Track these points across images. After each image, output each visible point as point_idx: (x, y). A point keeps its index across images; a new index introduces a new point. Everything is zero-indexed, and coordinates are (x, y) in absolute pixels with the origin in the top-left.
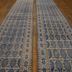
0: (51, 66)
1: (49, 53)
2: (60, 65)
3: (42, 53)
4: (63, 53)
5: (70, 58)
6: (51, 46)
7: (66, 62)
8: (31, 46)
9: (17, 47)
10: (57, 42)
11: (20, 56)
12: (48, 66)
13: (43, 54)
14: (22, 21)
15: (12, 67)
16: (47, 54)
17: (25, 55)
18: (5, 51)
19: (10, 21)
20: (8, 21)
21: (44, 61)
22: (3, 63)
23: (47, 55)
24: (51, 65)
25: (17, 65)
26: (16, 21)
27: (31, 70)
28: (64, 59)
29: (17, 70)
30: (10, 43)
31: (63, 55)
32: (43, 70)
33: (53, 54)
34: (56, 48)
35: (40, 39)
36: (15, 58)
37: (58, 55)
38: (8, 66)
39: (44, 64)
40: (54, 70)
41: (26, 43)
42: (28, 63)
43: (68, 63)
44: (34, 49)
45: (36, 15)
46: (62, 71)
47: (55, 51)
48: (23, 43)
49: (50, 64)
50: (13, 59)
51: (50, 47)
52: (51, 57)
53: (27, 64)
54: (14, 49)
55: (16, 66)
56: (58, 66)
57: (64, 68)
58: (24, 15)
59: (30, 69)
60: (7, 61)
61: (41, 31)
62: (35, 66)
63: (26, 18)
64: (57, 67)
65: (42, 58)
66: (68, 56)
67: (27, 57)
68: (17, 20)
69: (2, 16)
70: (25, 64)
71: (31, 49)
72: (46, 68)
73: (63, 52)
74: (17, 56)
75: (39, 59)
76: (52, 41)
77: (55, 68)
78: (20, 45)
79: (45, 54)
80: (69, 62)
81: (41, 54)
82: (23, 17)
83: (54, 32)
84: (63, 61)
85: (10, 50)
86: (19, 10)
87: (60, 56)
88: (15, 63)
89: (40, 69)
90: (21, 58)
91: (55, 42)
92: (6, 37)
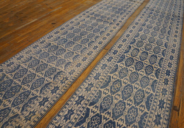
0: (94, 98)
1: (106, 81)
2: (108, 104)
3: (96, 76)
4: (128, 91)
5: (132, 103)
6: (117, 73)
7: (120, 104)
8: (88, 62)
9: (69, 56)
10: (133, 72)
11: (64, 68)
12: (90, 96)
13: (96, 78)
14: (103, 24)
15: (45, 76)
16: (102, 80)
17: (72, 69)
18: (51, 55)
19: (85, 19)
20: (83, 18)
21: (91, 88)
22: (39, 68)
23: (101, 82)
24: (96, 97)
25: (52, 76)
26: (94, 21)
27: (65, 90)
28: (122, 100)
29: (49, 82)
30: (64, 48)
31: (125, 94)
32: (79, 97)
33: (111, 84)
34: (121, 79)
35: (109, 57)
36: (57, 67)
37: (117, 90)
38: (43, 73)
39: (87, 91)
40: (95, 105)
41: (84, 56)
42: (68, 80)
43: (123, 106)
44: (89, 67)
45: (132, 21)
46: (106, 112)
47: (117, 83)
48: (81, 53)
49: (95, 95)
50: (54, 67)
51: (114, 73)
52: (105, 87)
53: (65, 80)
54: (64, 56)
55: (50, 77)
56: (105, 103)
57: (110, 111)
58: (113, 16)
59: (65, 88)
60: (46, 67)
61: (121, 47)
62: (73, 88)
63: (113, 22)
64: (101, 103)
65: (90, 83)
66: (132, 98)
67: (72, 72)
68: (97, 20)
69: (80, 8)
70: (63, 80)
71: (85, 66)
72: (85, 98)
73: (130, 89)
74: (61, 66)
75: (86, 82)
76: (125, 68)
77: (98, 103)
78: (75, 54)
79: (98, 79)
80: (126, 106)
81: (94, 77)
82: (108, 19)
83: (140, 56)
84: (118, 101)
85: (58, 56)
86: (111, 7)
87: (120, 93)
88: (53, 73)
89: (76, 94)
90: (64, 71)
91: (127, 71)
92: (65, 38)
